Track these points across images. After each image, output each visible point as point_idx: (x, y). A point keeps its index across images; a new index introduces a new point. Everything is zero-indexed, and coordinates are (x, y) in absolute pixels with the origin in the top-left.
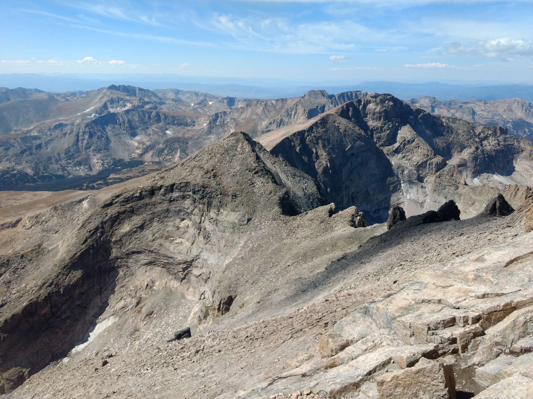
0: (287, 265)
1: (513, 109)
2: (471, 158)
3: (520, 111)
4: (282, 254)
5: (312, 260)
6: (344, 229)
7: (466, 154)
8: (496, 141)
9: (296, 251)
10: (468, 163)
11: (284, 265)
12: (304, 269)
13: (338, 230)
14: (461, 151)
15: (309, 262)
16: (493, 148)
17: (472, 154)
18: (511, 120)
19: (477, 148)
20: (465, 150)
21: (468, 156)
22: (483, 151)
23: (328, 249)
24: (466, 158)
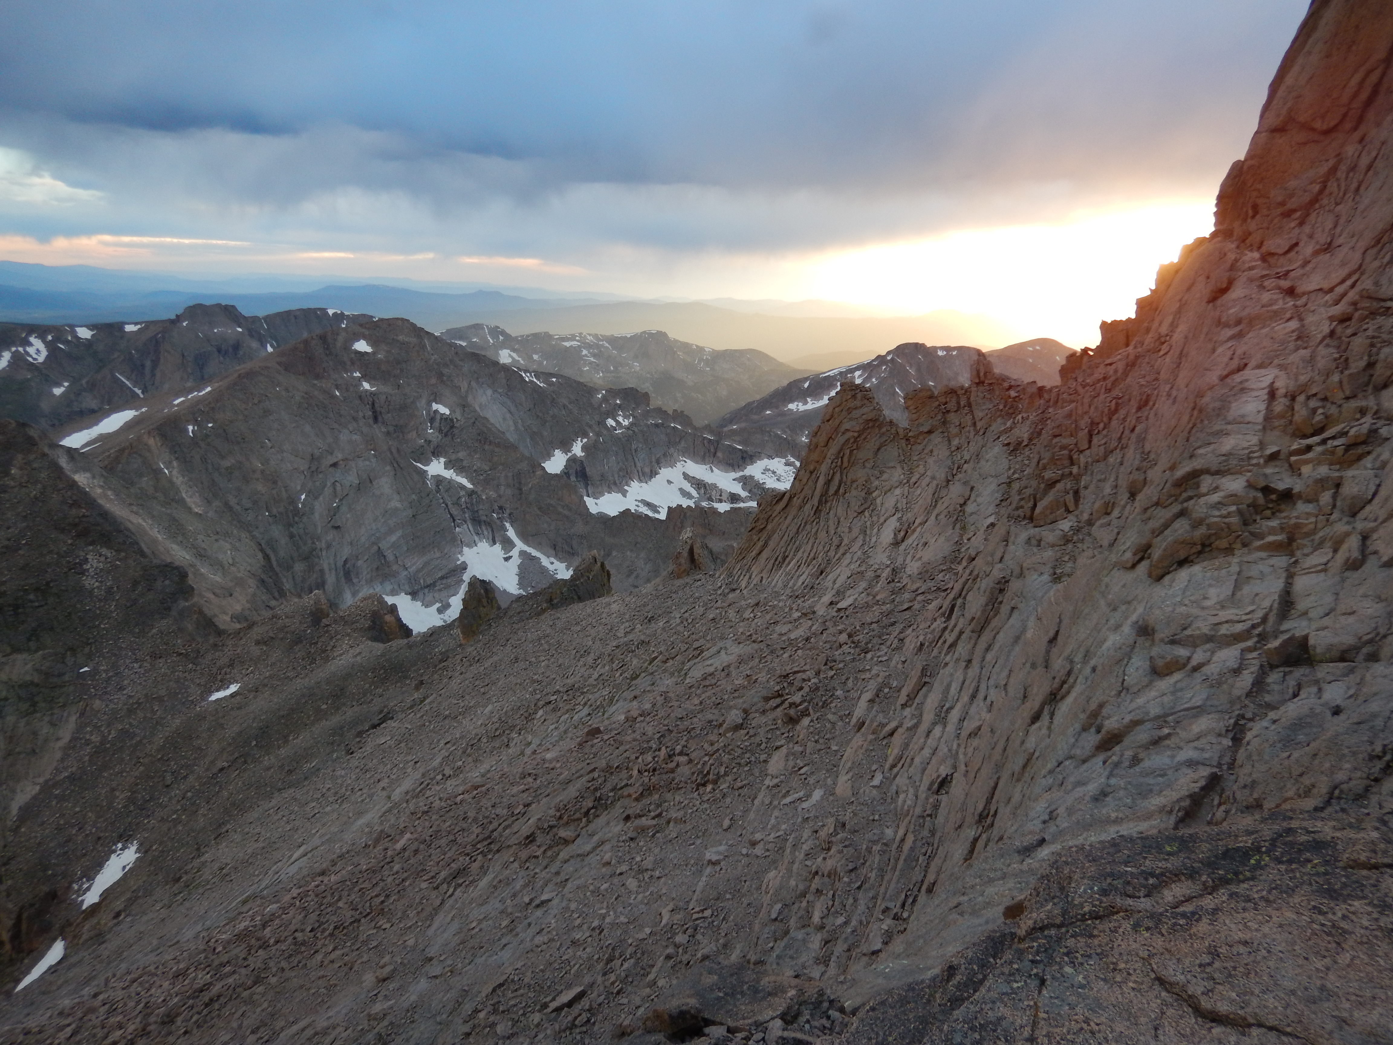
0: (215, 770)
4: (197, 743)
5: (286, 741)
6: (358, 651)
9: (236, 729)
11: (207, 770)
12: (269, 769)
13: (341, 655)
15: (279, 748)
23: (324, 707)
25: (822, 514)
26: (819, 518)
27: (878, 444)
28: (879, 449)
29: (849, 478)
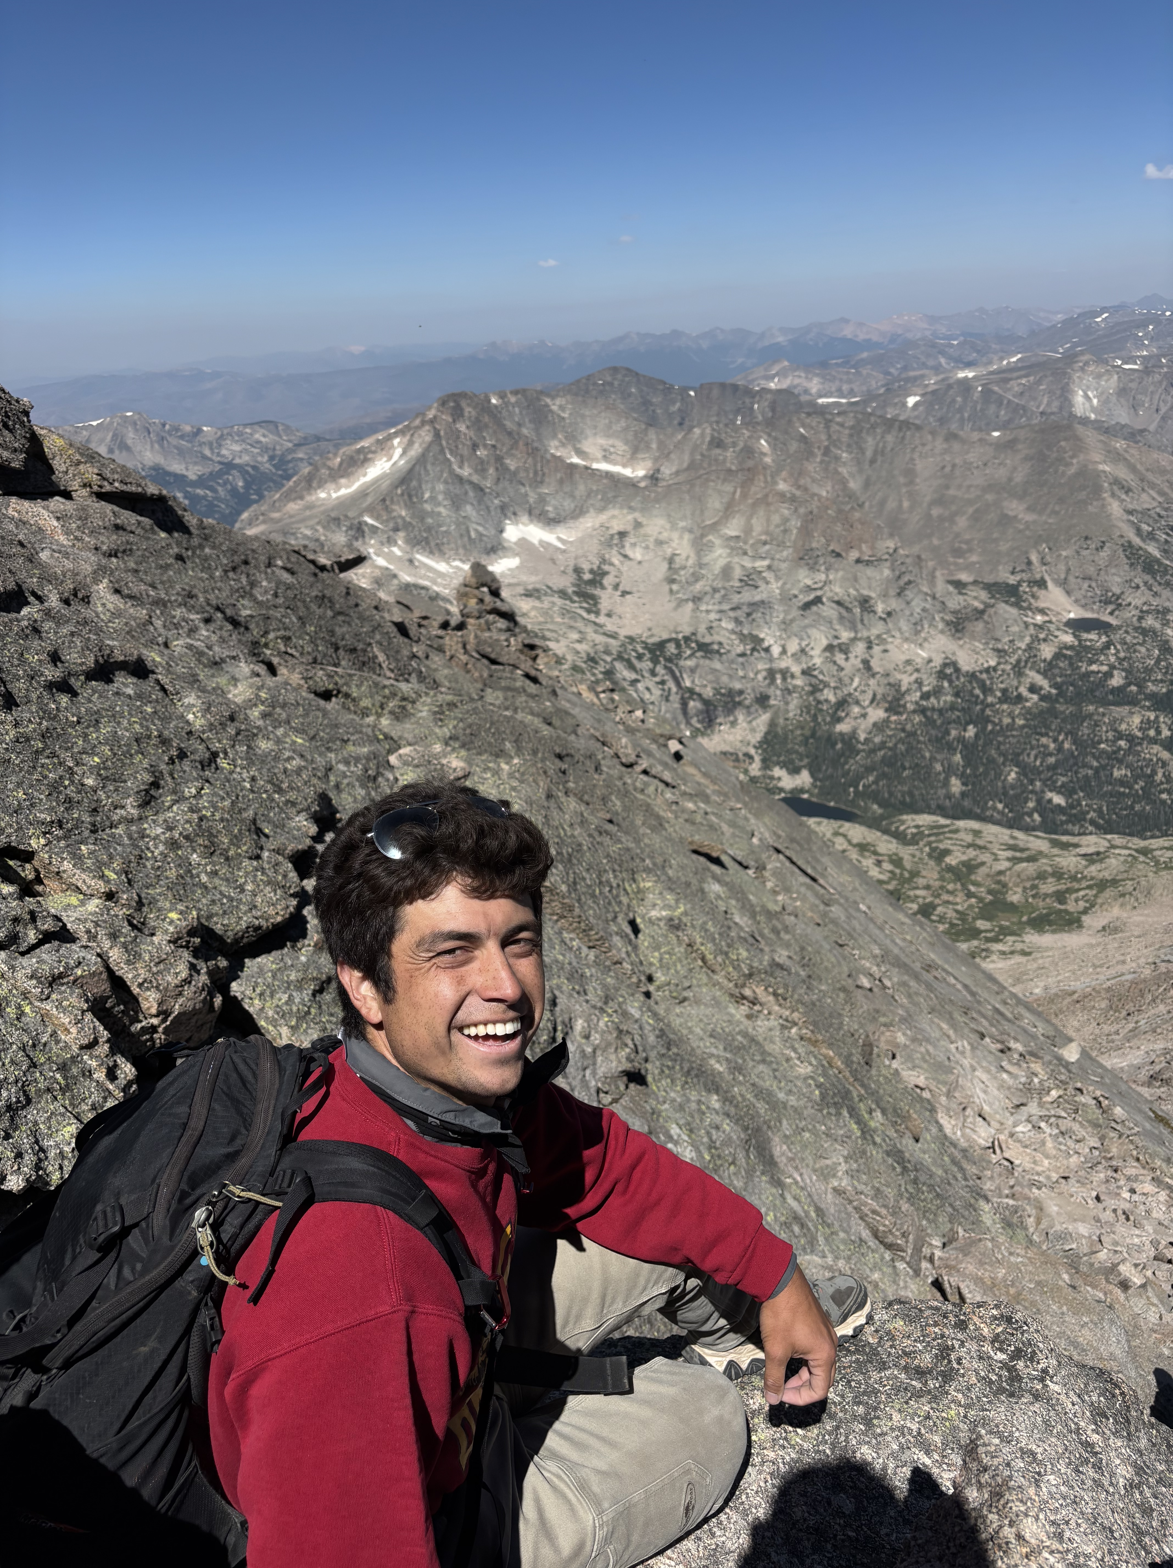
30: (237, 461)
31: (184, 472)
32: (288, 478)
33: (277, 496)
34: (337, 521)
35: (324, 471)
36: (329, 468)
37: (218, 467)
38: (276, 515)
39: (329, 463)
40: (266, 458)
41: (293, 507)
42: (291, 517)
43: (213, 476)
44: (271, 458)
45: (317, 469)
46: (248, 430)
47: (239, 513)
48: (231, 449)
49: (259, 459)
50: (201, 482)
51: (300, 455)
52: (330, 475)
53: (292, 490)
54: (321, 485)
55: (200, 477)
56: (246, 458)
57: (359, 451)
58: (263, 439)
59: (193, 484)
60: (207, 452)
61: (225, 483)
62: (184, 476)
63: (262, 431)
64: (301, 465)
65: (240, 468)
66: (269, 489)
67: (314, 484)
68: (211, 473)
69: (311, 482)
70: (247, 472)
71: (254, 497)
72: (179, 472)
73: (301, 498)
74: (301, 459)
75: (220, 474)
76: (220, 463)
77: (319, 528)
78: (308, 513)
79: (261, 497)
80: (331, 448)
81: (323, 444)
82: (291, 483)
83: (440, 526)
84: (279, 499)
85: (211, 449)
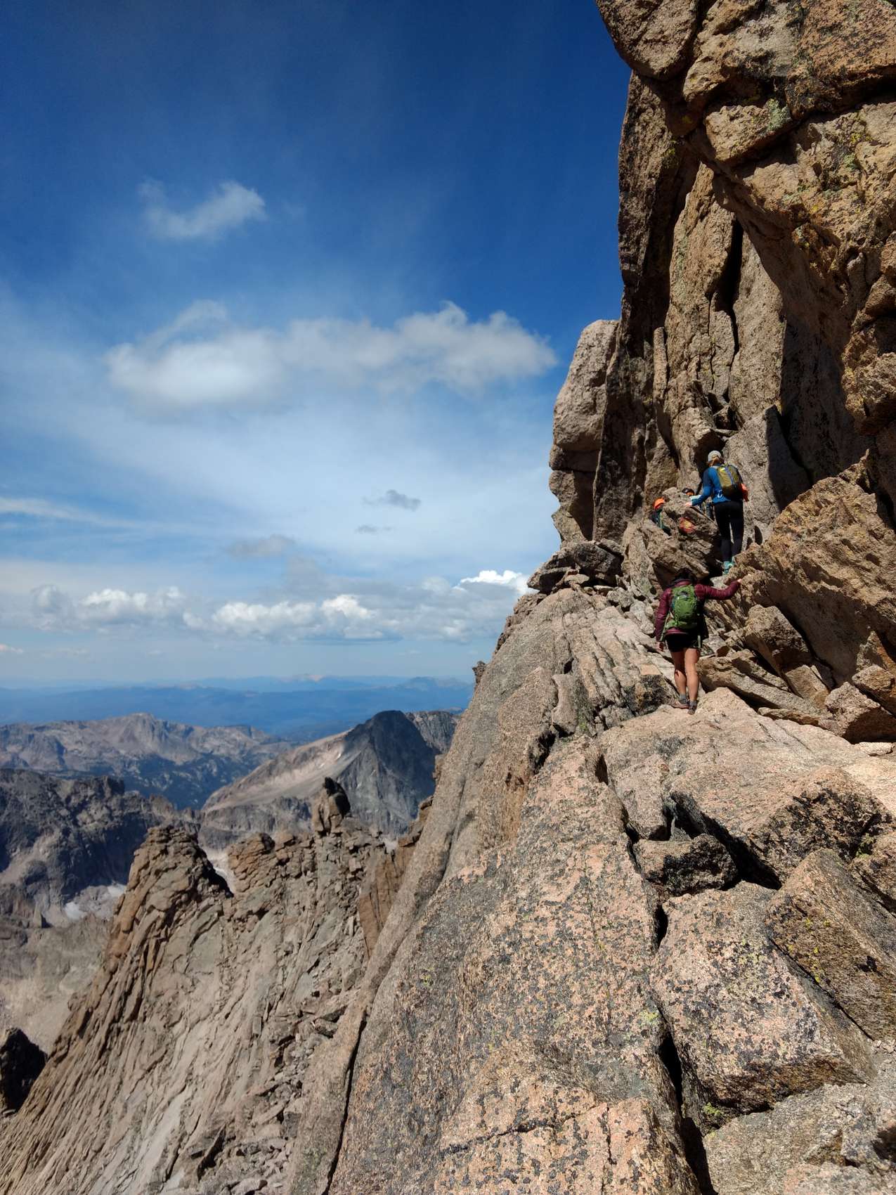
1: (137, 735)
2: (55, 857)
3: (150, 739)
7: (43, 850)
8: (105, 811)
10: (50, 871)
14: (30, 845)
16: (101, 826)
17: (56, 846)
18: (135, 759)
19: (66, 832)
20: (39, 840)
21: (47, 854)
22: (79, 836)
24: (44, 858)
25: (111, 1057)
26: (104, 1064)
27: (195, 928)
28: (196, 938)
29: (154, 990)
30: (215, 753)
31: (174, 760)
32: (253, 768)
33: (243, 780)
34: (289, 802)
35: (281, 764)
36: (287, 762)
37: (199, 757)
38: (240, 795)
39: (287, 758)
40: (237, 752)
41: (254, 789)
42: (252, 796)
43: (195, 763)
44: (242, 752)
45: (277, 761)
46: (228, 731)
47: (210, 792)
48: (211, 744)
49: (232, 752)
50: (185, 767)
51: (264, 751)
52: (286, 767)
53: (254, 777)
54: (279, 773)
55: (185, 763)
56: (223, 751)
57: (310, 750)
58: (238, 738)
59: (180, 768)
60: (194, 745)
61: (203, 770)
62: (172, 762)
63: (237, 732)
64: (263, 758)
65: (217, 759)
66: (237, 776)
67: (274, 772)
68: (194, 762)
69: (270, 771)
70: (222, 762)
71: (223, 781)
72: (169, 759)
73: (263, 783)
74: (264, 754)
75: (201, 761)
76: (202, 754)
77: (274, 807)
78: (266, 794)
79: (229, 781)
80: (288, 747)
81: (282, 744)
82: (255, 771)
83: (366, 809)
84: (245, 783)
85: (197, 744)
